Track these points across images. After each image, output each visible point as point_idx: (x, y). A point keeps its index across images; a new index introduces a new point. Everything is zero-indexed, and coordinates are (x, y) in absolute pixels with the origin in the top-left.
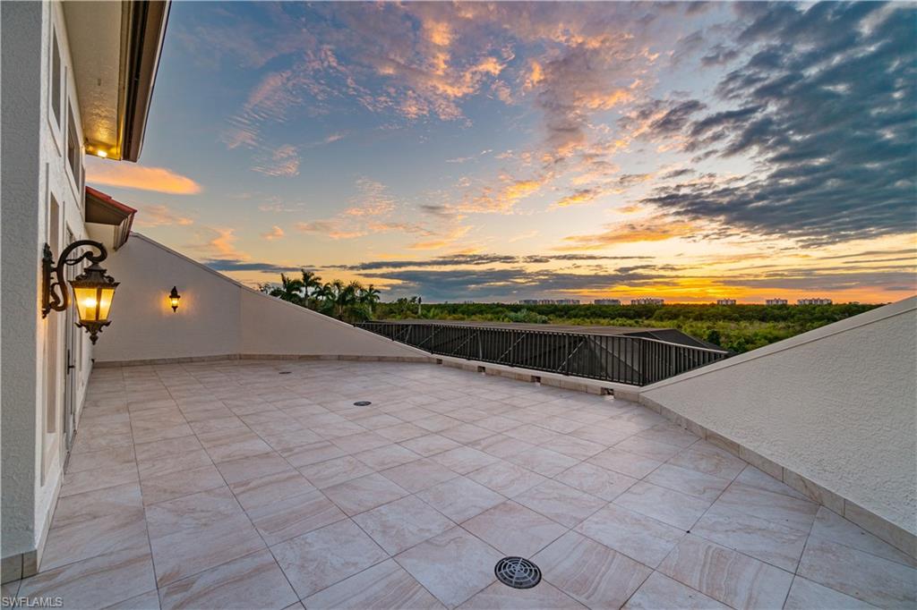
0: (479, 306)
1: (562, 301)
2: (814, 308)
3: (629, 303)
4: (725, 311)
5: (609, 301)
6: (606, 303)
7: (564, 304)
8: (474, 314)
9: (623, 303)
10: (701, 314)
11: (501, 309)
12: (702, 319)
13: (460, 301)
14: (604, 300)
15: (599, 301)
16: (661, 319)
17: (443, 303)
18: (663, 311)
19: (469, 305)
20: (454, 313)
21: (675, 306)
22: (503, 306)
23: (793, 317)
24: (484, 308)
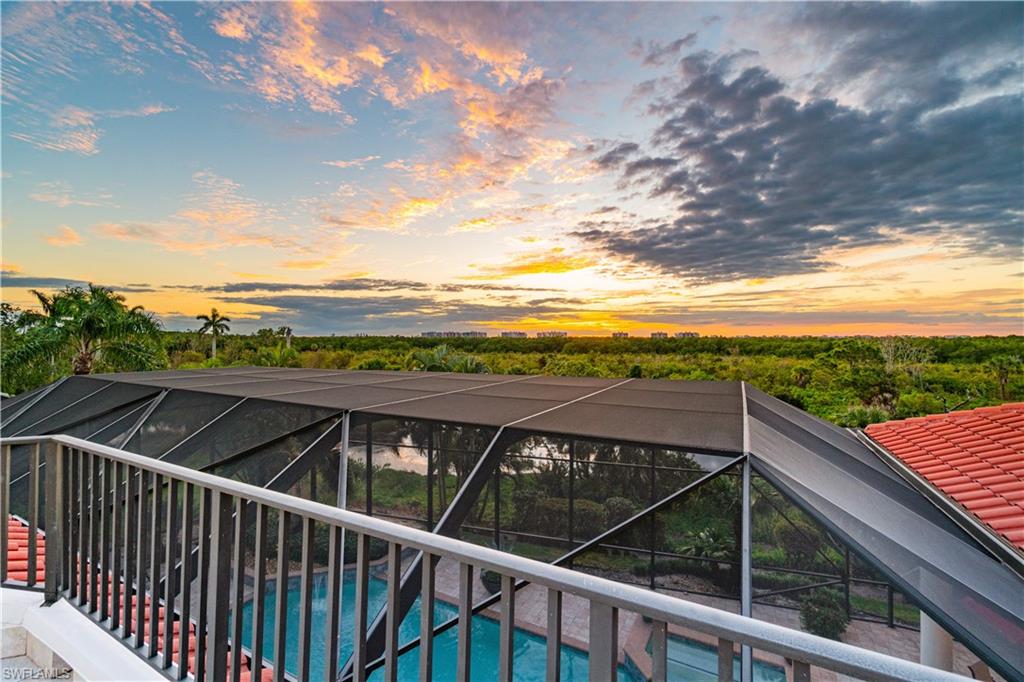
0: (374, 339)
1: (468, 334)
2: (696, 341)
3: (535, 336)
4: (626, 344)
5: (516, 333)
6: (514, 336)
7: (470, 337)
8: (366, 349)
9: (530, 336)
10: (606, 347)
11: (400, 342)
12: (607, 352)
13: (352, 334)
14: (511, 333)
15: (506, 333)
16: (571, 352)
17: (329, 335)
18: (572, 344)
19: (361, 338)
20: (342, 348)
21: (581, 339)
22: (403, 339)
23: (680, 348)
24: (379, 341)
